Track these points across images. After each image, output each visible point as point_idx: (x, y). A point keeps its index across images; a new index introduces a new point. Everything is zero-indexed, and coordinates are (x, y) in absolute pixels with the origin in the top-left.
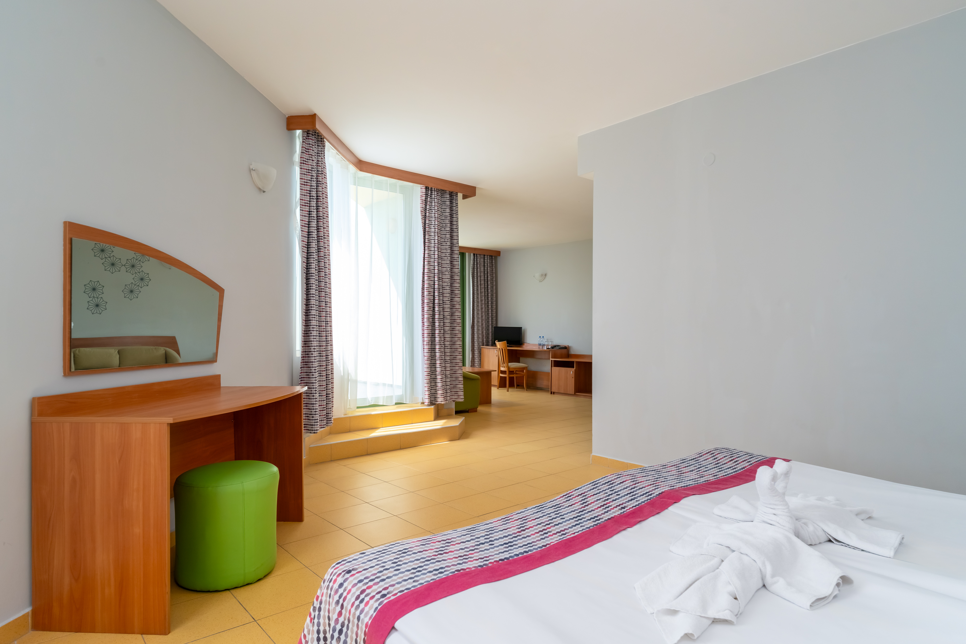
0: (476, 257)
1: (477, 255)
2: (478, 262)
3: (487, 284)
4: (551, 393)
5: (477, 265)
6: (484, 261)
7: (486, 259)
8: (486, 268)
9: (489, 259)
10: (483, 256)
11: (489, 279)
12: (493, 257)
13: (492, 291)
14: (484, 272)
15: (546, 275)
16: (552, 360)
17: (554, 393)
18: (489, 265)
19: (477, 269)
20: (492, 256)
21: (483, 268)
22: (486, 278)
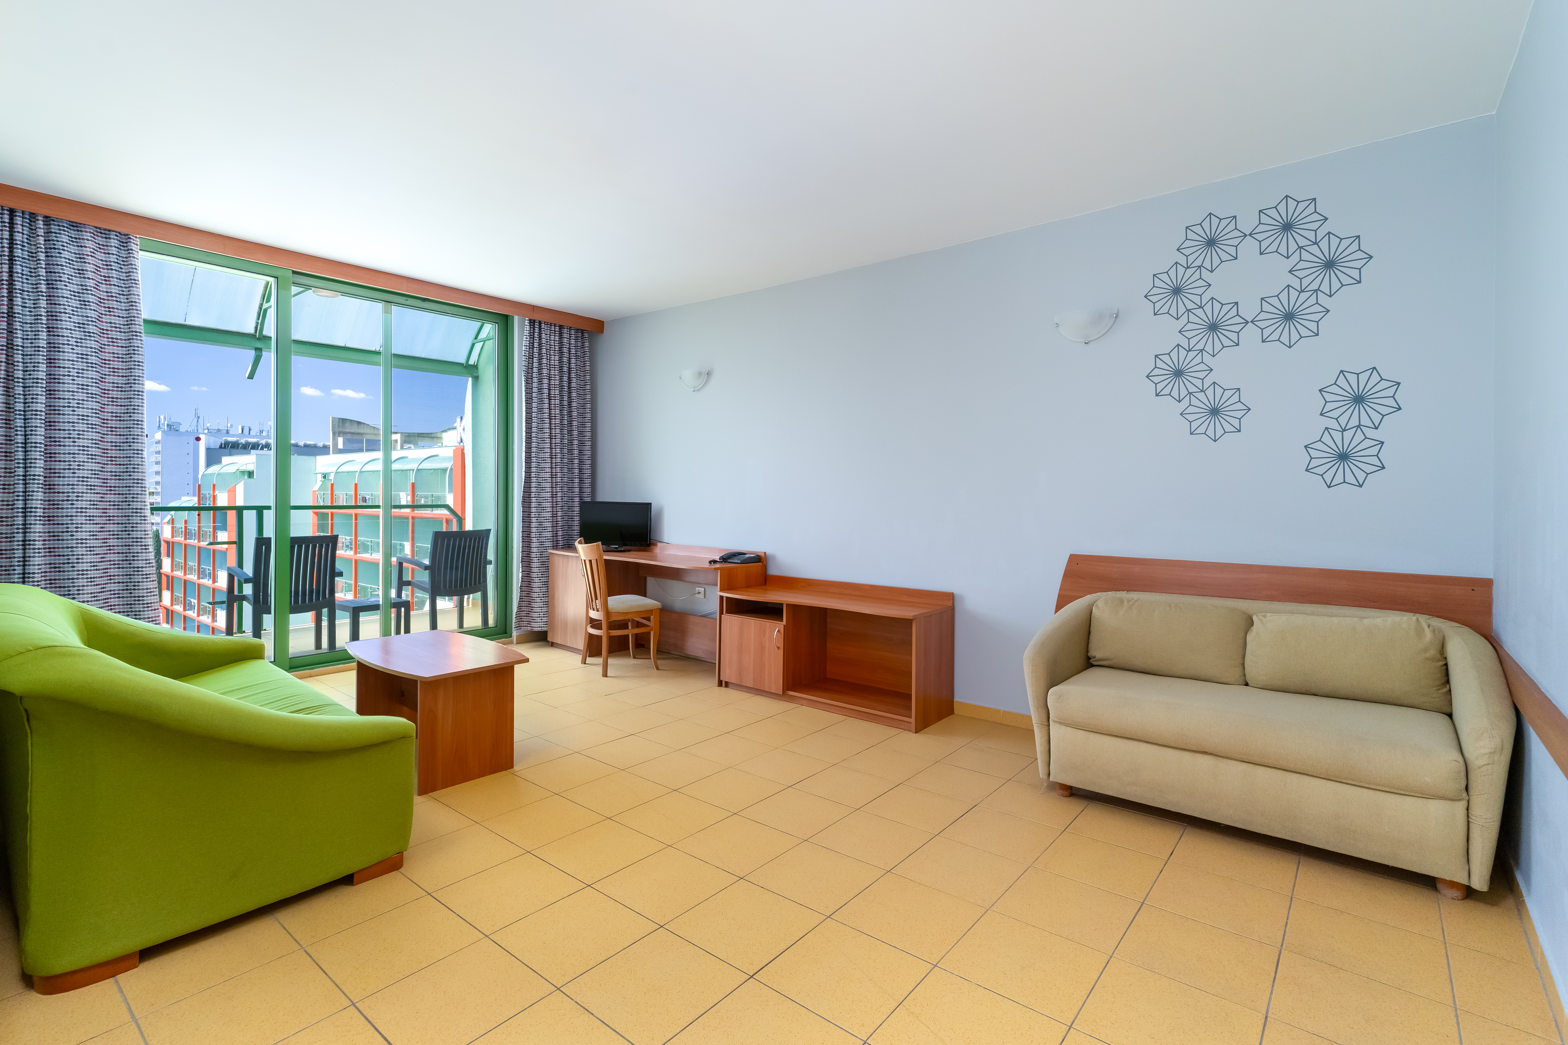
0: (537, 330)
1: (540, 323)
2: (544, 341)
3: (570, 397)
4: (720, 684)
5: (540, 349)
6: (561, 343)
7: (565, 335)
8: (565, 360)
9: (573, 337)
10: (557, 329)
11: (573, 385)
12: (586, 335)
13: (582, 415)
14: (561, 368)
15: (709, 374)
16: (722, 597)
17: (727, 685)
18: (573, 351)
19: (540, 360)
20: (583, 332)
21: (557, 358)
22: (565, 384)
